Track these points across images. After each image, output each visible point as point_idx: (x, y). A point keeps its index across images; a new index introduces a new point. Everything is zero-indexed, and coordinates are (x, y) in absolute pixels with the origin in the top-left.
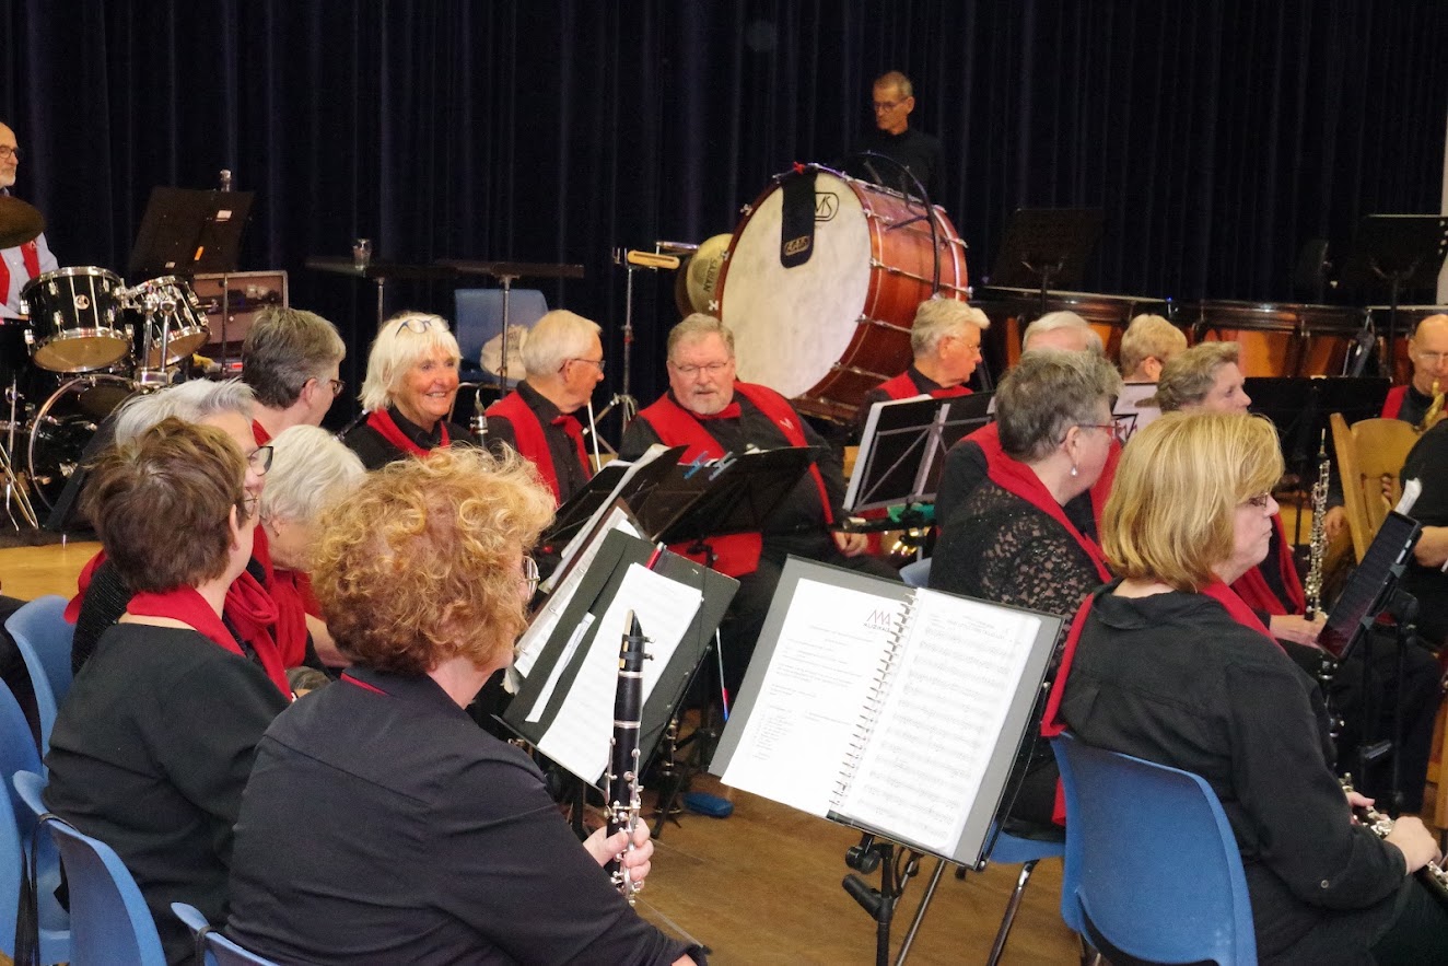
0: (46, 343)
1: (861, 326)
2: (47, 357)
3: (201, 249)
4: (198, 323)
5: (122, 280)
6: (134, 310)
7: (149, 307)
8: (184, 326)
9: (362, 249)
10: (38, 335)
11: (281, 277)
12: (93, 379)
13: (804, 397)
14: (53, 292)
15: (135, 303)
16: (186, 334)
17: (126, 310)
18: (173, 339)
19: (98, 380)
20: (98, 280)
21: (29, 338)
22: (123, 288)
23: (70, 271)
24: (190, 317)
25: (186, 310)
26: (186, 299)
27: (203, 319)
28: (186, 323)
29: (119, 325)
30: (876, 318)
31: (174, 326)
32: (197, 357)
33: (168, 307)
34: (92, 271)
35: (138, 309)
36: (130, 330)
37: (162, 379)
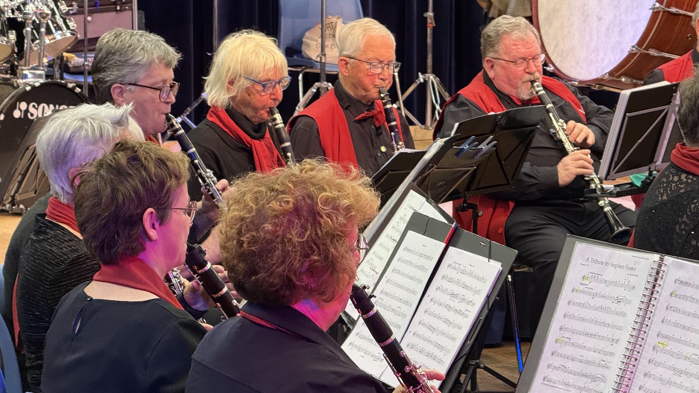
1: (655, 14)
4: (68, 27)
6: (15, 19)
7: (28, 15)
8: (56, 30)
13: (607, 77)
15: (17, 13)
16: (58, 37)
17: (9, 19)
18: (47, 42)
24: (60, 22)
25: (58, 17)
26: (58, 7)
27: (72, 24)
28: (58, 28)
30: (668, 6)
31: (49, 32)
32: (65, 54)
33: (43, 15)
35: (20, 17)
36: (13, 36)
37: (40, 76)
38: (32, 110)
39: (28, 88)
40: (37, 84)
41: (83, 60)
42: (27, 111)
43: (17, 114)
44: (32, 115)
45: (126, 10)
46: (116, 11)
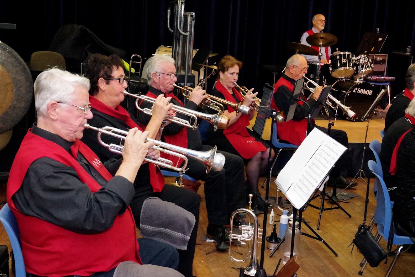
0: (335, 71)
2: (335, 74)
3: (373, 48)
5: (354, 55)
6: (356, 63)
7: (361, 62)
8: (368, 68)
9: (409, 49)
10: (333, 69)
11: (386, 56)
12: (344, 80)
14: (338, 58)
15: (357, 62)
16: (368, 70)
17: (355, 63)
18: (365, 71)
19: (345, 80)
20: (349, 55)
21: (330, 69)
22: (355, 57)
23: (342, 53)
24: (369, 65)
25: (369, 63)
26: (369, 61)
27: (372, 66)
29: (353, 67)
33: (365, 62)
34: (347, 53)
35: (358, 63)
36: (355, 68)
37: (362, 81)
38: (359, 90)
39: (359, 84)
40: (361, 83)
41: (371, 77)
42: (357, 90)
43: (354, 91)
44: (358, 92)
45: (383, 64)
46: (381, 64)
